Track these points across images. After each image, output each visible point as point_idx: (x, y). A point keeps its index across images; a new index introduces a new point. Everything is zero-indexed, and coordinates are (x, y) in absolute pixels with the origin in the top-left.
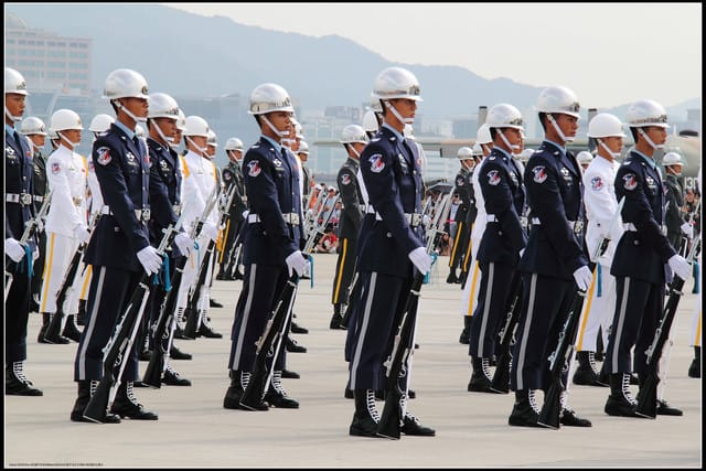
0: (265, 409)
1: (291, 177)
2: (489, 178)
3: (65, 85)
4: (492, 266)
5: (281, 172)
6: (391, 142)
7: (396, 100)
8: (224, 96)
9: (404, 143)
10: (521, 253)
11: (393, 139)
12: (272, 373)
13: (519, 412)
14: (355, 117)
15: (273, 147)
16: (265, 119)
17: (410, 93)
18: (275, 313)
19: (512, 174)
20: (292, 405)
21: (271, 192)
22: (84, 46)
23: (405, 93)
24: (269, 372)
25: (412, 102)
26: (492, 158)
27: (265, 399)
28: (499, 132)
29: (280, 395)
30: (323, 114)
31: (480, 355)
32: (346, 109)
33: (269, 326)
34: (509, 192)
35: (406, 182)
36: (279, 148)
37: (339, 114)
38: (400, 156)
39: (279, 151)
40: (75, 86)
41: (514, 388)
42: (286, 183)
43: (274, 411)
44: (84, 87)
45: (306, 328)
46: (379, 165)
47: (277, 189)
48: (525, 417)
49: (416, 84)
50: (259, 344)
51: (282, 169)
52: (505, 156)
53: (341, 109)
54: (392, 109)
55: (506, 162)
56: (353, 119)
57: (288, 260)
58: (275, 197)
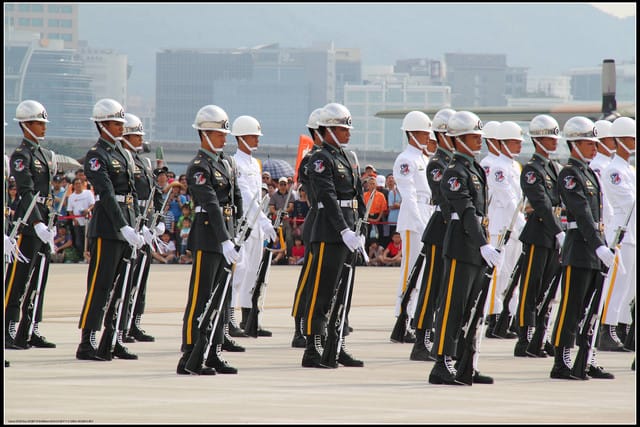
3: (42, 35)
14: (437, 73)
32: (423, 63)
37: (414, 69)
40: (57, 36)
44: (69, 39)
53: (416, 62)
56: (433, 77)
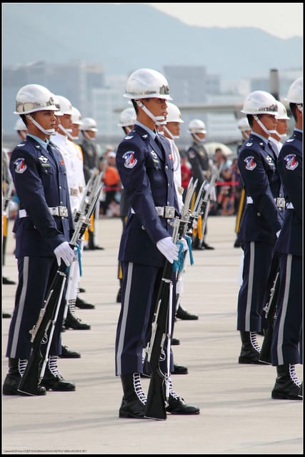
0: (42, 393)
1: (58, 172)
2: (246, 163)
4: (252, 245)
5: (47, 168)
6: (143, 139)
7: (148, 100)
9: (156, 140)
10: (278, 234)
11: (146, 136)
12: (47, 359)
13: (281, 386)
15: (38, 144)
16: (30, 118)
17: (161, 93)
18: (46, 302)
19: (268, 159)
20: (68, 388)
21: (37, 188)
23: (155, 92)
24: (44, 358)
25: (162, 101)
26: (249, 145)
27: (42, 385)
28: (256, 118)
29: (57, 379)
31: (247, 329)
33: (42, 315)
34: (265, 176)
35: (158, 178)
36: (45, 145)
38: (153, 153)
39: (45, 147)
41: (275, 364)
42: (53, 178)
43: (51, 395)
45: (93, 304)
46: (132, 162)
47: (43, 184)
48: (287, 390)
49: (166, 84)
50: (33, 333)
51: (48, 165)
52: (262, 141)
54: (144, 109)
55: (263, 148)
57: (56, 251)
58: (41, 192)
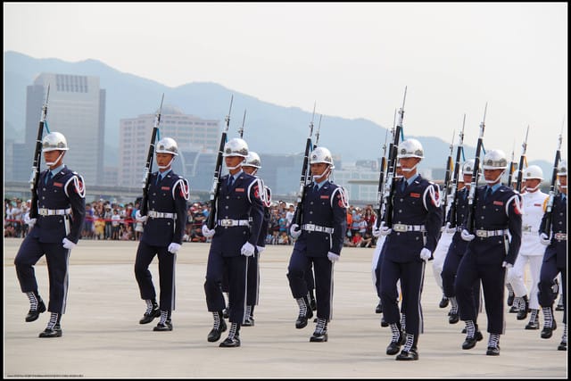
3: (204, 147)
8: (296, 154)
22: (215, 124)
30: (354, 164)
